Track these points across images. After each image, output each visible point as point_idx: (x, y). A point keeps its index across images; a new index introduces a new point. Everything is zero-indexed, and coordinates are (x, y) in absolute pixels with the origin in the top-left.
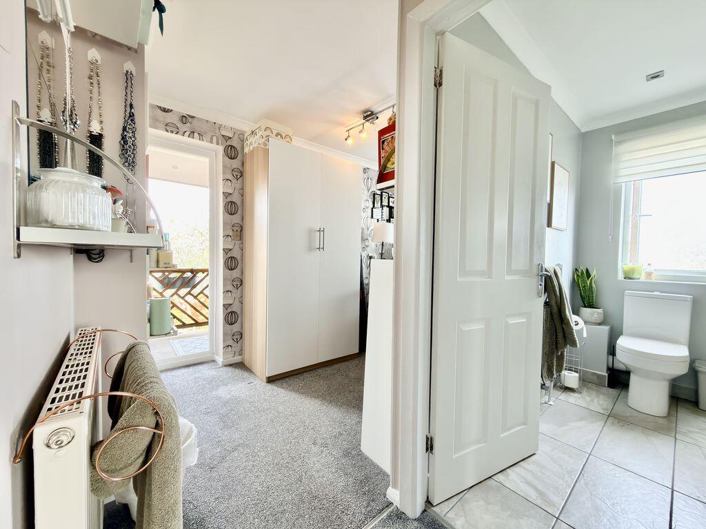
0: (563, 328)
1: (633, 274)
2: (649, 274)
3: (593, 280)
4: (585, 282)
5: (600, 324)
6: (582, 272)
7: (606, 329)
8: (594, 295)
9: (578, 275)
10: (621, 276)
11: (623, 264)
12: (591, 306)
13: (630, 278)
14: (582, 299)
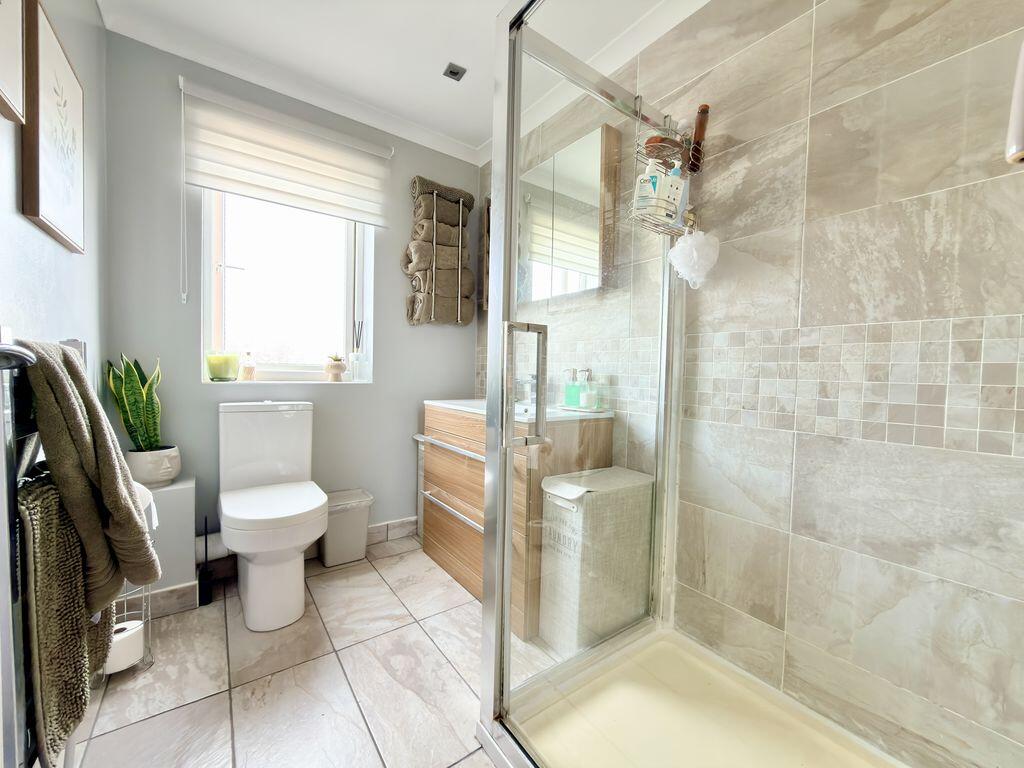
0: (108, 539)
1: (227, 372)
2: (249, 371)
3: (155, 387)
4: (135, 392)
5: (173, 481)
6: (128, 369)
7: (188, 487)
8: (158, 421)
9: (117, 378)
10: (206, 377)
11: (211, 352)
12: (153, 446)
13: (221, 380)
14: (130, 433)
